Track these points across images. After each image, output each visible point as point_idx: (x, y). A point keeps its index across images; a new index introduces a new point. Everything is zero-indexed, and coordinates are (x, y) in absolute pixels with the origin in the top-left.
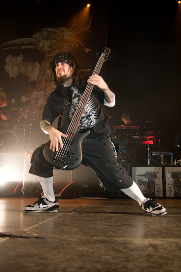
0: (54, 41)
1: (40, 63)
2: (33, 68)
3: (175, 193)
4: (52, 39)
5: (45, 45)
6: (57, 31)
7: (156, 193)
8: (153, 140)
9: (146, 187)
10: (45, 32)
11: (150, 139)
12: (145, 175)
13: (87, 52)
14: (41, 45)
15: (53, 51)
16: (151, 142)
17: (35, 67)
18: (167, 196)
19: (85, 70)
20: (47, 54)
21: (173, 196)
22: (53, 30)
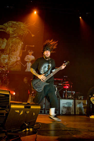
0: (15, 28)
1: (7, 39)
2: (3, 42)
3: (80, 113)
4: (14, 28)
5: (10, 30)
6: (17, 23)
7: (71, 112)
8: (68, 86)
9: (66, 110)
10: (10, 23)
11: (67, 86)
12: (66, 104)
13: (33, 36)
14: (8, 30)
15: (14, 34)
16: (67, 87)
17: (4, 41)
18: (76, 114)
19: (31, 46)
20: (11, 35)
21: (79, 114)
22: (15, 22)
